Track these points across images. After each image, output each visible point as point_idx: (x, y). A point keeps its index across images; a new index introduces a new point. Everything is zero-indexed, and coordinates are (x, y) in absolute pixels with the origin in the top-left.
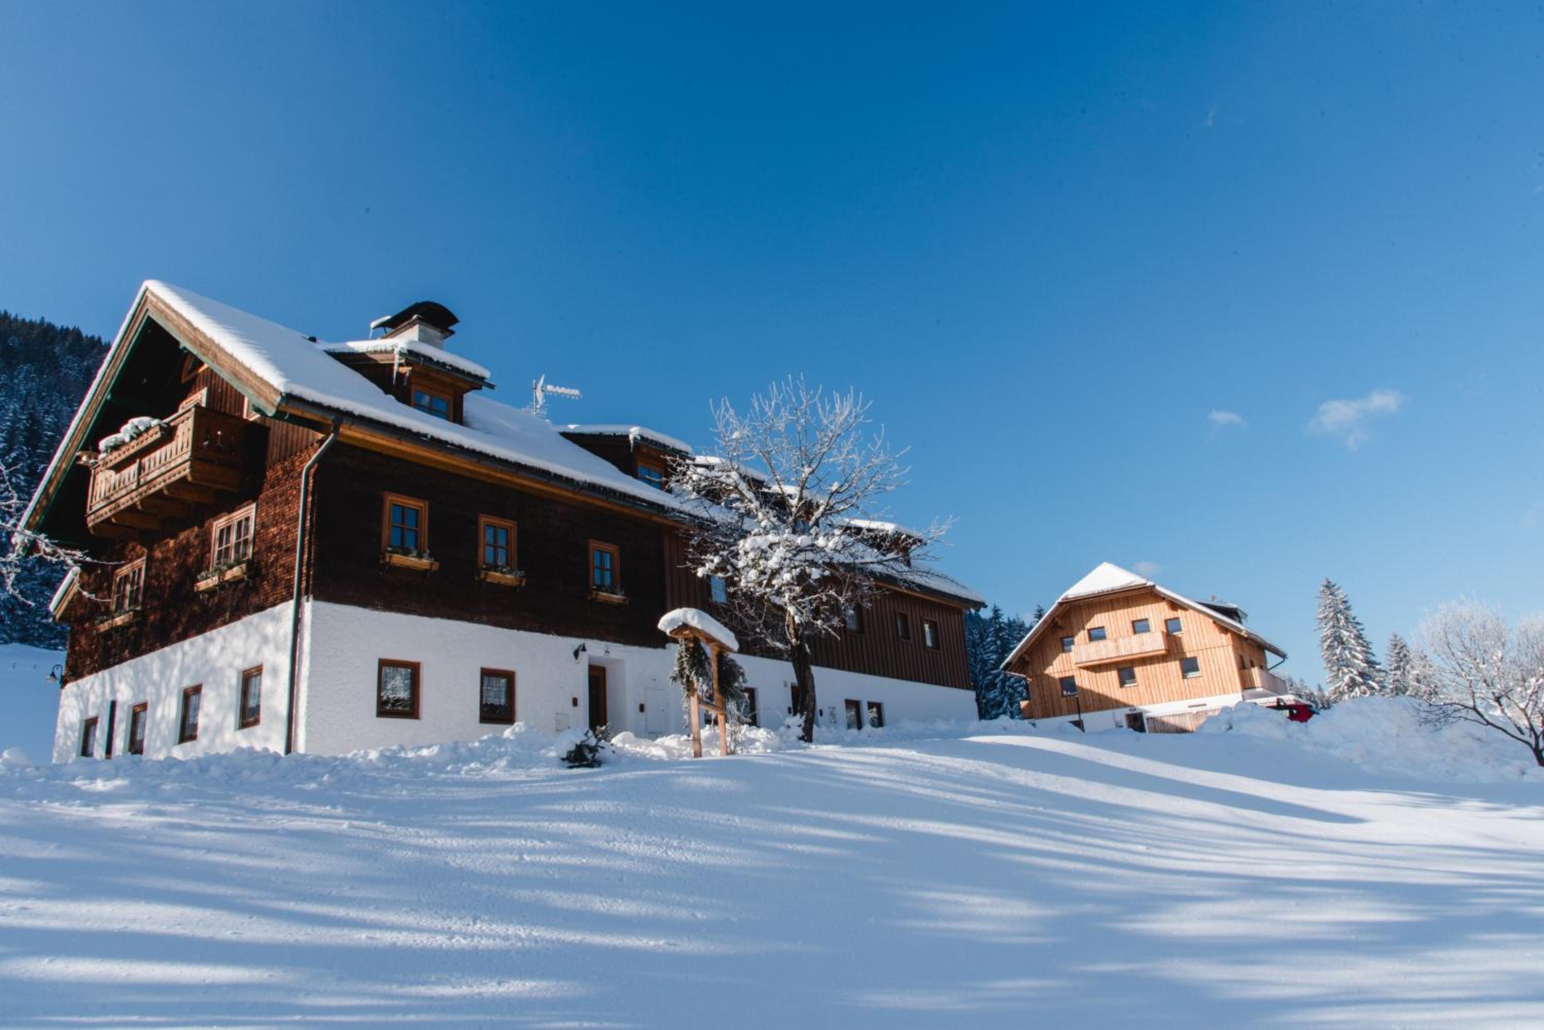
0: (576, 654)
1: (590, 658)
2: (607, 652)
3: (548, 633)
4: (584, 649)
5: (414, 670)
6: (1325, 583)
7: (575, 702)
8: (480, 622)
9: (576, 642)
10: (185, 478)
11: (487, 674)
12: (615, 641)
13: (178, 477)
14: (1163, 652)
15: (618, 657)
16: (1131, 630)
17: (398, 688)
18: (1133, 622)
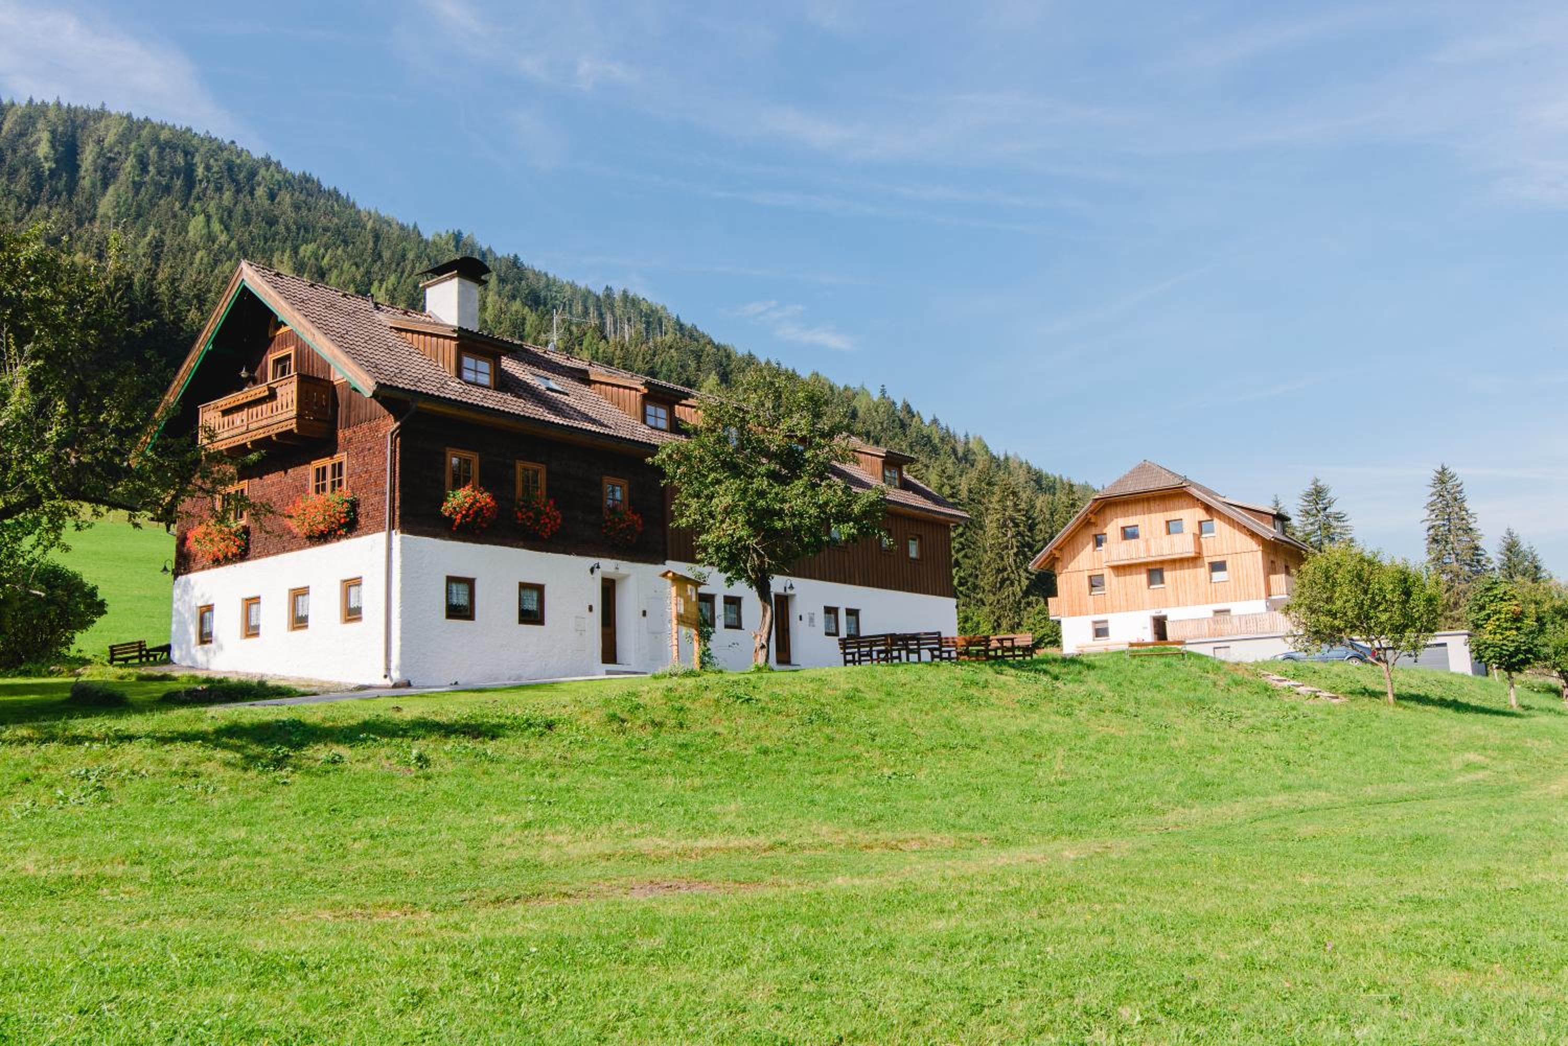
0: (592, 570)
1: (602, 573)
2: (617, 568)
3: (569, 554)
4: (598, 567)
5: (470, 583)
6: (1440, 470)
7: (591, 609)
8: (517, 547)
9: (591, 561)
10: (292, 430)
11: (523, 586)
12: (623, 560)
13: (284, 429)
14: (1193, 555)
15: (627, 573)
16: (1164, 530)
17: (461, 599)
18: (1167, 522)
